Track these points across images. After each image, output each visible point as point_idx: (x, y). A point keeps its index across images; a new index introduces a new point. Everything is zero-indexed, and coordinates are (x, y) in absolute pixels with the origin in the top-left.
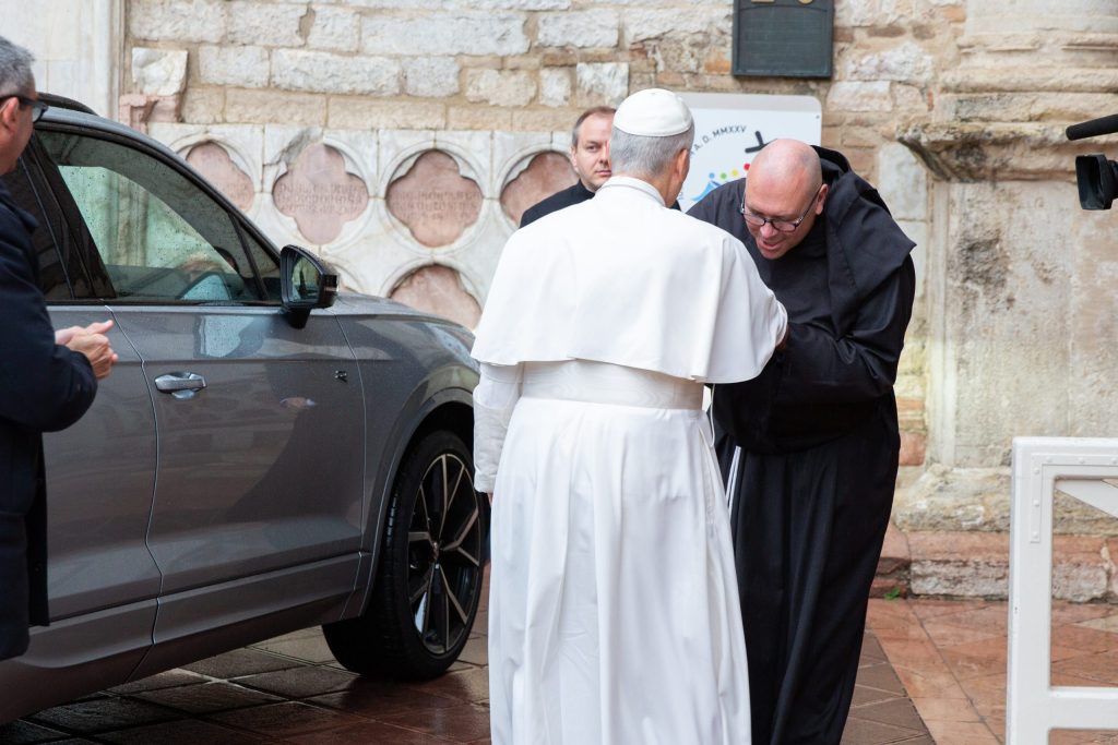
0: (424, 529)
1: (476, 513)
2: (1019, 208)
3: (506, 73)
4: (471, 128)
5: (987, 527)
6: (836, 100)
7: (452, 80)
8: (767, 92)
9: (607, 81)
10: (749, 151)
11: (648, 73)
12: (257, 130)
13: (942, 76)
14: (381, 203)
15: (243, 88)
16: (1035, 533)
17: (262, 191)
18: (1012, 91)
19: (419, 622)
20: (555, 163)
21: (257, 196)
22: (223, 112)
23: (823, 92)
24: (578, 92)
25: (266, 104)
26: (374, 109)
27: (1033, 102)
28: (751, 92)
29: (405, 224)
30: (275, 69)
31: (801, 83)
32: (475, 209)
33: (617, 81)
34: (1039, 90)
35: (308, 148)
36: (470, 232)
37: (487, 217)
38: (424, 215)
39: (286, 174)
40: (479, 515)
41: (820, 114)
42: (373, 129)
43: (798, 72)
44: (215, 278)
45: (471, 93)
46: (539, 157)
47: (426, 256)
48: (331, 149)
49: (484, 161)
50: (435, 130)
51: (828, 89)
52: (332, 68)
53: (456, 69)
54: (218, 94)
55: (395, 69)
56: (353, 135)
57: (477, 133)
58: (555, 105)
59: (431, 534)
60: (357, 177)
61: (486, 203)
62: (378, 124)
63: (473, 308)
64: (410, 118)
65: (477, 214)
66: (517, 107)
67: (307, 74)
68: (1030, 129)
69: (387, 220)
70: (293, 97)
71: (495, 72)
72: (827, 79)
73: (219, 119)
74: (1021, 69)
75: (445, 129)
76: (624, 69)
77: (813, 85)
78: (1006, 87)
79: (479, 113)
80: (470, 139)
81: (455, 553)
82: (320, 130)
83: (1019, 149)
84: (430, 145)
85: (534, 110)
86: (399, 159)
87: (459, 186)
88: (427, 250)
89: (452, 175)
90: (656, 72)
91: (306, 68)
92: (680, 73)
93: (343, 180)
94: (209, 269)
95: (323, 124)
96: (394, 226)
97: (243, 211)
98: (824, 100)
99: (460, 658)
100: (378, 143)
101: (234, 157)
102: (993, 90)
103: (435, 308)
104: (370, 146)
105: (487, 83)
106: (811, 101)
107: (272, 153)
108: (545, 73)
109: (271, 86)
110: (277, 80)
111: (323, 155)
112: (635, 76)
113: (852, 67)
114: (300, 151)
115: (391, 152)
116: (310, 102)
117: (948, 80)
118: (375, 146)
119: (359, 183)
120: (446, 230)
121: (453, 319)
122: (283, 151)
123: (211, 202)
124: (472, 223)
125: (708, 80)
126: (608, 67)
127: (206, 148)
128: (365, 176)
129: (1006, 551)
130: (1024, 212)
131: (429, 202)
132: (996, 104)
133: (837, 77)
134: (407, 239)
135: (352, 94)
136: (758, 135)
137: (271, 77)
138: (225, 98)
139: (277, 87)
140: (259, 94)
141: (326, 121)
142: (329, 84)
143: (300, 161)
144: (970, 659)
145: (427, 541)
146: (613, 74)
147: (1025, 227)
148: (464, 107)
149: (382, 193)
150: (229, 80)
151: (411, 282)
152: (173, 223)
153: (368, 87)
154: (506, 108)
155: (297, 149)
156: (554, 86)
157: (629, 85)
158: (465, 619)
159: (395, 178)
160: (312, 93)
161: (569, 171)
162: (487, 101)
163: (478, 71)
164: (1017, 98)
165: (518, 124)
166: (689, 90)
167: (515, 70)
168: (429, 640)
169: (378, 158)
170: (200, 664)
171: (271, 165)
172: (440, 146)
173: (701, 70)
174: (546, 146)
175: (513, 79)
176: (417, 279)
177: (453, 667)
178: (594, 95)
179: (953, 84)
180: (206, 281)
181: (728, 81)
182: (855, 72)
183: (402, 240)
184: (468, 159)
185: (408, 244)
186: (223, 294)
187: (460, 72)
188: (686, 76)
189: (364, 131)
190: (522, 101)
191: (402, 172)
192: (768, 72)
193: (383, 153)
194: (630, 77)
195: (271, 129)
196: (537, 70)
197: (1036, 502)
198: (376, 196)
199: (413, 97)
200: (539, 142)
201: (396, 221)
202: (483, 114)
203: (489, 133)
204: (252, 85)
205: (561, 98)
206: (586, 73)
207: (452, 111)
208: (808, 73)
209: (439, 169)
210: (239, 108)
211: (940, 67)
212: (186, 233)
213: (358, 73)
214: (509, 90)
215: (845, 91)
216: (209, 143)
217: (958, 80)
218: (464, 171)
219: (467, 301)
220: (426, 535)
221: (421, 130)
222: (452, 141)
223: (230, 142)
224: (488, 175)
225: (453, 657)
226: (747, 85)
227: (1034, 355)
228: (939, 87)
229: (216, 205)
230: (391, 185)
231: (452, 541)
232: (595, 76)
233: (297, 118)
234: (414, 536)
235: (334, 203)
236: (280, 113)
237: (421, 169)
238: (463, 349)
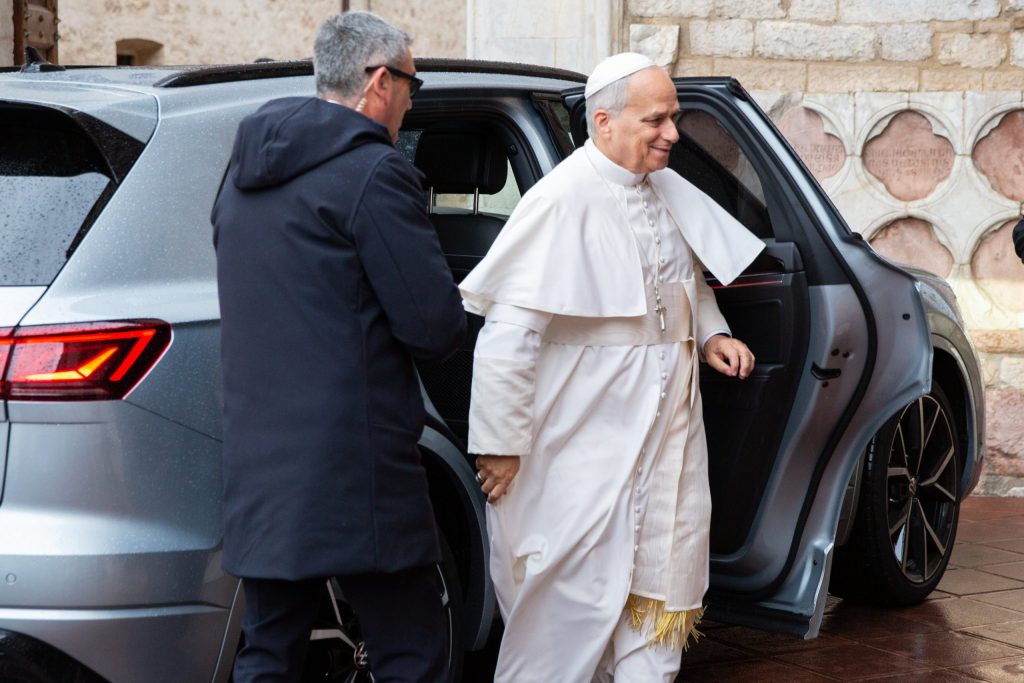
0: (903, 466)
1: (952, 451)
3: (977, 37)
4: (943, 89)
7: (925, 44)
14: (858, 160)
15: (728, 58)
19: (899, 551)
25: (750, 72)
26: (852, 74)
29: (880, 179)
30: (758, 40)
32: (948, 165)
35: (789, 111)
36: (943, 186)
37: (959, 172)
38: (898, 170)
40: (955, 453)
42: (849, 93)
45: (943, 56)
46: (1010, 115)
47: (901, 209)
48: (810, 112)
49: (956, 120)
50: (909, 91)
52: (811, 37)
53: (929, 34)
54: (707, 63)
55: (871, 36)
56: (832, 98)
57: (950, 93)
59: (909, 470)
60: (835, 137)
61: (958, 160)
62: (854, 87)
63: (946, 258)
64: (884, 81)
65: (949, 169)
66: (988, 69)
67: (788, 43)
69: (863, 177)
70: (775, 65)
71: (967, 36)
75: (918, 91)
79: (951, 75)
80: (942, 99)
81: (932, 487)
82: (800, 94)
84: (904, 106)
85: (1005, 70)
86: (875, 122)
87: (934, 144)
88: (902, 204)
89: (925, 134)
91: (787, 38)
93: (822, 141)
95: (803, 88)
96: (870, 182)
99: (938, 587)
100: (855, 105)
103: (909, 258)
104: (847, 108)
105: (959, 47)
108: (1015, 35)
109: (755, 55)
110: (761, 49)
111: (803, 117)
114: (781, 114)
115: (867, 114)
116: (791, 69)
118: (851, 108)
119: (838, 143)
120: (919, 185)
121: (926, 268)
124: (945, 178)
128: (843, 137)
131: (904, 159)
134: (882, 193)
135: (830, 60)
137: (755, 46)
138: (713, 67)
139: (761, 56)
140: (744, 63)
141: (806, 86)
142: (809, 51)
143: (781, 123)
145: (905, 476)
148: (937, 69)
149: (859, 152)
150: (717, 51)
151: (886, 234)
153: (846, 53)
154: (977, 69)
155: (778, 112)
158: (943, 551)
159: (870, 138)
160: (792, 60)
162: (959, 63)
163: (950, 35)
165: (989, 85)
167: (986, 33)
168: (908, 569)
169: (855, 119)
172: (913, 106)
174: (1017, 105)
175: (984, 42)
176: (892, 231)
177: (931, 596)
183: (877, 194)
184: (940, 118)
185: (883, 198)
187: (933, 37)
189: (841, 94)
190: (993, 63)
191: (877, 131)
193: (860, 115)
196: (1007, 33)
198: (853, 154)
199: (888, 62)
200: (1010, 100)
201: (871, 177)
202: (955, 76)
203: (960, 93)
204: (738, 55)
207: (925, 74)
209: (913, 128)
213: (835, 42)
214: (979, 52)
218: (937, 130)
219: (940, 251)
220: (904, 471)
221: (895, 92)
222: (924, 101)
224: (960, 132)
225: (932, 586)
230: (867, 144)
231: (928, 477)
233: (779, 84)
234: (893, 471)
235: (813, 161)
236: (763, 79)
237: (895, 128)
238: (938, 297)
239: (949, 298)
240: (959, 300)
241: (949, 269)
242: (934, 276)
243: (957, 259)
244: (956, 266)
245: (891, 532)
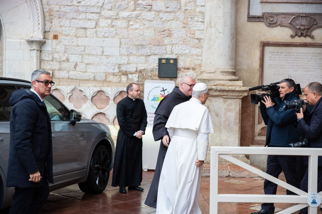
0: (98, 164)
2: (212, 102)
3: (115, 76)
4: (108, 87)
5: (206, 163)
6: (178, 82)
7: (104, 77)
8: (165, 80)
9: (134, 78)
10: (161, 91)
12: (66, 87)
13: (197, 77)
14: (90, 101)
15: (63, 79)
16: (215, 165)
17: (67, 98)
18: (211, 80)
19: (97, 182)
20: (124, 93)
21: (66, 99)
22: (59, 83)
23: (175, 80)
24: (129, 80)
25: (68, 82)
26: (89, 83)
27: (215, 82)
28: (162, 80)
29: (95, 105)
30: (69, 75)
31: (171, 78)
32: (109, 102)
33: (136, 78)
34: (216, 80)
35: (76, 90)
36: (108, 106)
37: (111, 104)
38: (99, 103)
39: (71, 95)
40: (109, 161)
41: (175, 84)
43: (170, 76)
44: (57, 116)
45: (108, 80)
46: (121, 92)
47: (99, 111)
48: (80, 90)
49: (111, 93)
50: (101, 87)
51: (176, 79)
52: (81, 75)
53: (105, 75)
54: (58, 80)
55: (93, 75)
56: (85, 88)
57: (109, 87)
58: (124, 82)
59: (100, 165)
61: (111, 101)
62: (90, 86)
63: (108, 121)
64: (96, 84)
65: (109, 103)
66: (117, 83)
67: (76, 76)
68: (214, 87)
69: (91, 104)
70: (73, 80)
71: (112, 76)
72: (176, 78)
73: (58, 84)
74: (212, 76)
75: (103, 86)
76: (137, 75)
77: (173, 79)
78: (209, 79)
80: (108, 88)
81: (104, 168)
82: (78, 87)
83: (212, 91)
84: (100, 90)
85: (120, 83)
86: (94, 93)
87: (106, 98)
88: (99, 110)
89: (104, 95)
90: (143, 76)
91: (76, 75)
92: (148, 76)
93: (83, 97)
94: (56, 114)
96: (93, 105)
97: (62, 102)
98: (175, 82)
99: (105, 189)
101: (61, 92)
102: (207, 80)
103: (101, 121)
104: (88, 90)
105: (111, 78)
106: (173, 82)
107: (69, 91)
108: (122, 76)
109: (69, 78)
110: (70, 77)
111: (79, 92)
113: (181, 75)
114: (74, 91)
115: (92, 91)
116: (77, 81)
117: (199, 78)
120: (103, 106)
121: (104, 123)
122: (71, 91)
123: (56, 101)
124: (108, 105)
125: (153, 78)
126: (134, 75)
127: (56, 90)
128: (87, 96)
129: (209, 167)
130: (213, 103)
131: (100, 101)
132: (208, 83)
133: (178, 77)
134: (95, 107)
135: (85, 80)
136: (163, 88)
137: (69, 76)
138: (60, 80)
139: (70, 78)
140: (66, 80)
141: (80, 85)
142: (80, 78)
143: (74, 93)
144: (203, 188)
145: (98, 167)
146: (135, 76)
147: (213, 106)
148: (107, 82)
149: (90, 99)
150: (60, 77)
151: (96, 116)
152: (49, 105)
153: (88, 78)
154: (115, 83)
155: (74, 90)
156: (124, 78)
160: (77, 80)
162: (111, 81)
163: (109, 76)
164: (212, 81)
165: (117, 86)
166: (150, 79)
167: (116, 75)
168: (99, 186)
170: (53, 191)
171: (69, 93)
172: (102, 90)
173: (152, 76)
174: (122, 90)
175: (116, 77)
176: (97, 115)
177: (104, 191)
178: (131, 80)
179: (200, 79)
180: (55, 116)
181: (157, 78)
182: (181, 76)
183: (94, 108)
184: (107, 92)
185: (95, 109)
186: (59, 119)
187: (106, 76)
188: (149, 77)
189: (87, 87)
190: (118, 81)
191: (94, 95)
192: (165, 76)
193: (91, 91)
194: (138, 77)
195: (69, 87)
196: (121, 76)
197: (215, 159)
198: (89, 100)
199: (97, 81)
201: (93, 104)
202: (110, 84)
203: (111, 87)
204: (65, 78)
205: (125, 81)
206: (130, 76)
207: (104, 83)
208: (172, 76)
209: (102, 94)
210: (62, 83)
211: (197, 76)
212: (52, 107)
213: (86, 76)
214: (115, 79)
215: (179, 80)
216: (56, 89)
217: (201, 78)
218: (106, 95)
219: (107, 120)
221: (98, 87)
223: (61, 89)
224: (111, 95)
226: (161, 79)
227: (215, 130)
228: (197, 79)
229: (57, 102)
230: (92, 97)
231: (104, 166)
232: (132, 77)
233: (74, 84)
234: (96, 166)
235: (81, 101)
236: (70, 83)
237: (98, 94)
238: (106, 129)
239: (108, 129)
240: (110, 130)
241: (109, 123)
242: (105, 125)
243: (110, 121)
244: (110, 123)
245: (96, 178)
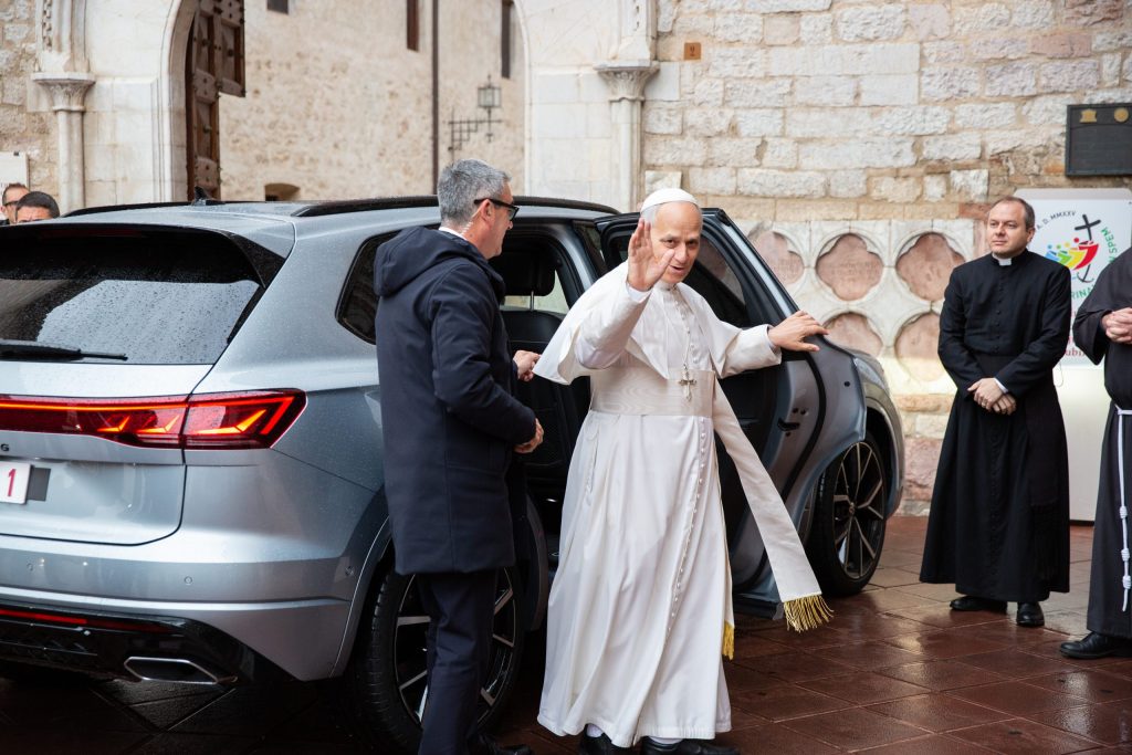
0: (844, 493)
1: (881, 483)
3: (900, 180)
4: (875, 218)
7: (861, 186)
8: (1092, 187)
9: (973, 183)
10: (1077, 228)
11: (1003, 176)
14: (812, 271)
15: (718, 196)
19: (842, 556)
20: (935, 241)
24: (952, 191)
25: (733, 205)
26: (808, 208)
28: (1080, 187)
29: (829, 285)
30: (740, 183)
31: (1118, 179)
32: (878, 274)
33: (980, 182)
35: (762, 235)
36: (874, 290)
37: (887, 279)
38: (842, 279)
40: (883, 485)
42: (806, 221)
43: (1115, 172)
45: (875, 194)
46: (924, 237)
47: (844, 307)
48: (778, 236)
49: (884, 241)
50: (850, 220)
52: (779, 180)
53: (864, 178)
55: (822, 180)
56: (793, 225)
57: (880, 221)
58: (934, 200)
59: (850, 497)
60: (796, 254)
61: (885, 270)
62: (810, 217)
63: (876, 342)
64: (832, 212)
65: (879, 277)
66: (907, 203)
67: (761, 185)
69: (816, 283)
70: (752, 200)
71: (892, 179)
75: (857, 219)
76: (985, 173)
77: (1126, 181)
79: (881, 207)
80: (875, 225)
81: (866, 509)
82: (770, 223)
84: (846, 231)
85: (920, 205)
86: (825, 242)
87: (868, 259)
88: (845, 303)
89: (862, 251)
90: (1008, 176)
91: (761, 180)
92: (1026, 175)
93: (786, 256)
95: (772, 218)
96: (822, 287)
99: (871, 581)
100: (810, 230)
103: (850, 342)
104: (804, 233)
105: (887, 187)
106: (1125, 192)
108: (927, 179)
109: (737, 193)
110: (741, 189)
111: (773, 240)
112: (993, 178)
114: (757, 236)
115: (820, 237)
116: (764, 204)
118: (808, 233)
119: (798, 258)
120: (857, 289)
121: (862, 350)
124: (876, 283)
125: (1047, 180)
126: (973, 173)
128: (802, 253)
131: (846, 270)
134: (830, 295)
135: (792, 197)
136: (1085, 217)
137: (737, 187)
139: (741, 194)
140: (729, 199)
141: (775, 216)
142: (777, 191)
145: (846, 501)
146: (977, 178)
148: (870, 204)
149: (813, 264)
150: (709, 190)
151: (834, 325)
153: (803, 192)
154: (900, 204)
156: (935, 187)
157: (988, 185)
158: (874, 555)
159: (824, 252)
160: (765, 197)
161: (945, 247)
162: (886, 199)
163: (880, 179)
165: (908, 215)
166: (1033, 187)
167: (906, 177)
168: (849, 569)
169: (810, 240)
172: (853, 231)
173: (1042, 173)
174: (928, 229)
175: (905, 183)
176: (837, 322)
177: (866, 588)
178: (963, 193)
181: (1062, 179)
183: (827, 296)
184: (872, 240)
185: (831, 298)
187: (867, 180)
188: (1030, 177)
189: (800, 222)
190: (911, 198)
191: (827, 250)
192: (1092, 173)
193: (814, 237)
194: (989, 179)
196: (922, 177)
198: (809, 266)
199: (835, 198)
200: (923, 226)
201: (822, 283)
202: (884, 209)
203: (887, 221)
204: (725, 193)
205: (939, 196)
206: (958, 178)
207: (862, 207)
208: (1123, 172)
209: (853, 247)
213: (796, 184)
214: (901, 191)
218: (870, 248)
219: (872, 337)
220: (846, 498)
221: (839, 221)
222: (862, 227)
224: (887, 250)
225: (866, 581)
226: (1076, 182)
230: (820, 258)
231: (863, 502)
232: (964, 179)
233: (755, 215)
234: (838, 498)
235: (780, 272)
236: (744, 211)
237: (840, 246)
238: (871, 370)
239: (879, 371)
240: (886, 373)
241: (879, 350)
242: (868, 355)
243: (885, 343)
244: (884, 348)
245: (837, 542)
